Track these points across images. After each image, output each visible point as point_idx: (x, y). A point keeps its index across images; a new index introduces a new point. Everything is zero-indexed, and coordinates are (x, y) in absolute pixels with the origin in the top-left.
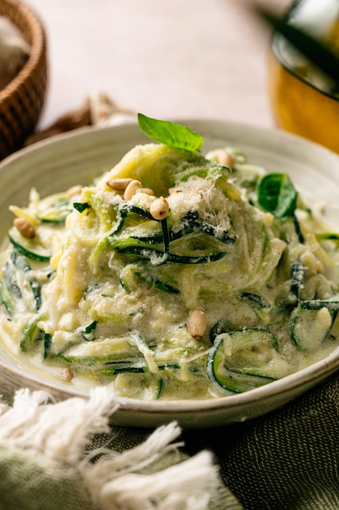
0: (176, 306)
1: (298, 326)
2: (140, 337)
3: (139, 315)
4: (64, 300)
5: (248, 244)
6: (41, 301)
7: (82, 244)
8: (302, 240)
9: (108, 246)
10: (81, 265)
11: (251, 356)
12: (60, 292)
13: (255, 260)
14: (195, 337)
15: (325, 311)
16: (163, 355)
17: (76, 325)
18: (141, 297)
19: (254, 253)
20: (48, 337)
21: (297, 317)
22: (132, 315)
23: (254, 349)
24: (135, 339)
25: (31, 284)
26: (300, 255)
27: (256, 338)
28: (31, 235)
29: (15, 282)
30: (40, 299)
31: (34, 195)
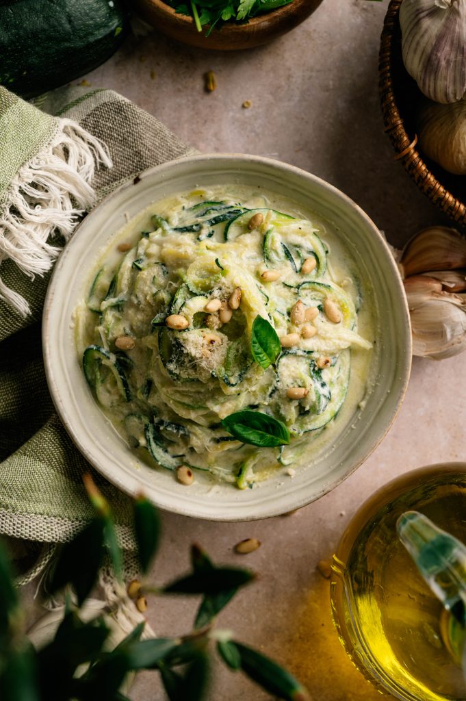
0: (144, 329)
1: (136, 419)
2: (122, 301)
3: (136, 302)
4: (168, 248)
5: (183, 391)
6: (182, 232)
7: (191, 261)
9: (182, 282)
10: (182, 262)
11: (109, 379)
12: (179, 245)
13: (172, 394)
14: (115, 339)
16: (110, 315)
17: (148, 255)
18: (149, 304)
19: (178, 395)
20: (148, 235)
21: (141, 419)
22: (137, 297)
24: (123, 296)
25: (197, 225)
26: (195, 434)
28: (249, 226)
29: (210, 213)
30: (185, 231)
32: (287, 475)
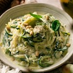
0: (34, 49)
4: (14, 46)
7: (17, 36)
8: (59, 35)
9: (22, 37)
10: (17, 40)
11: (46, 60)
12: (13, 44)
13: (49, 41)
15: (61, 52)
16: (30, 59)
17: (16, 51)
18: (27, 47)
20: (10, 52)
22: (25, 51)
23: (47, 58)
26: (58, 39)
27: (48, 57)
28: (9, 30)
31: (11, 20)
32: (65, 26)
